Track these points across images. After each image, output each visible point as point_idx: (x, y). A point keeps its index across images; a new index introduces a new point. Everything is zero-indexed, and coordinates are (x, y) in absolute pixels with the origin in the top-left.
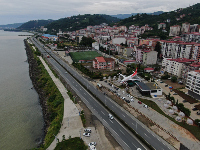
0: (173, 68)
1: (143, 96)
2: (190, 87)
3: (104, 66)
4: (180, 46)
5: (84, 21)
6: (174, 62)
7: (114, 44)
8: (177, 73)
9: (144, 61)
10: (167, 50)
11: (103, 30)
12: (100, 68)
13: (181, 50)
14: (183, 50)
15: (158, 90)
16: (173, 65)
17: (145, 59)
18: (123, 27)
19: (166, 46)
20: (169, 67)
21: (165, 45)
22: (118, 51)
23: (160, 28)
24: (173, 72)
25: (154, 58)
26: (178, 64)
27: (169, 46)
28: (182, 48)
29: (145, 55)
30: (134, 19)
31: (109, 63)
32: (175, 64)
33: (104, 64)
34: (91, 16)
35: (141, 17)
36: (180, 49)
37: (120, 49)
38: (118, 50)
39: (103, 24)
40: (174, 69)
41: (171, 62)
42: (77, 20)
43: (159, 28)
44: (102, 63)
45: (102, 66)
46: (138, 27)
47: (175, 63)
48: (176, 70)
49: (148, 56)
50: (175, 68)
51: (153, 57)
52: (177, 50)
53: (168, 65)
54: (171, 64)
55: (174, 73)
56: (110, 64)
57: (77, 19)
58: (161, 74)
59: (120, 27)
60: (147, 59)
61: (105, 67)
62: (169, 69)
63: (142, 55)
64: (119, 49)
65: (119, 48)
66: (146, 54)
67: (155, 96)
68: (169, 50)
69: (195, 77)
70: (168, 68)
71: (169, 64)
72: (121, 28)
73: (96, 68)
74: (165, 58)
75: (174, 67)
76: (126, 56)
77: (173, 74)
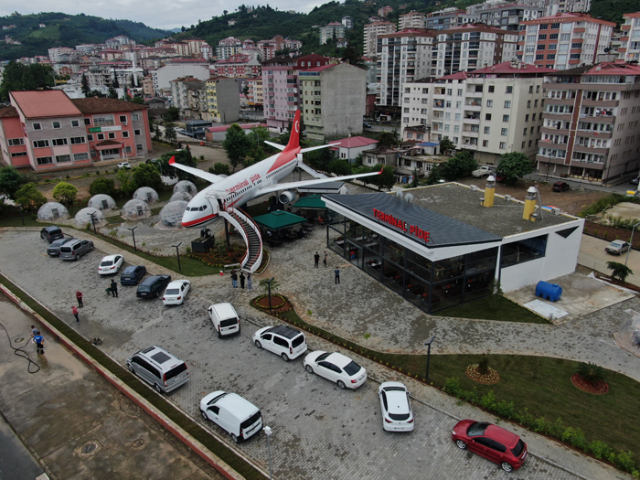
0: (476, 115)
3: (76, 141)
4: (454, 39)
5: (37, 34)
6: (479, 81)
8: (503, 139)
9: (309, 119)
10: (397, 71)
11: (117, 56)
12: (41, 161)
13: (461, 59)
14: (467, 58)
16: (477, 102)
17: (311, 107)
18: (193, 43)
19: (387, 56)
20: (453, 117)
21: (386, 49)
22: (176, 106)
23: (328, 41)
24: (482, 137)
25: (353, 103)
26: (509, 90)
27: (404, 51)
28: (465, 50)
29: (308, 88)
30: (232, 23)
31: (111, 123)
32: (492, 89)
34: (66, 19)
35: (255, 16)
36: (457, 53)
37: (186, 91)
38: (179, 101)
39: (115, 41)
40: (483, 122)
41: (463, 86)
42: (7, 33)
44: (57, 125)
45: (60, 142)
46: (249, 43)
47: (486, 89)
48: (496, 124)
49: (324, 88)
50: (488, 117)
51: (349, 98)
52: (443, 60)
53: (446, 110)
54: (462, 99)
55: (485, 143)
56: (117, 128)
57: (5, 28)
58: (424, 153)
59: (181, 43)
60: (323, 107)
61: (84, 148)
62: (456, 128)
63: (295, 91)
64: (182, 96)
65: (180, 91)
66: (317, 83)
70: (447, 127)
71: (453, 99)
72: (186, 47)
73: (19, 161)
74: (411, 85)
75: (484, 110)
76: (218, 119)
77: (480, 148)
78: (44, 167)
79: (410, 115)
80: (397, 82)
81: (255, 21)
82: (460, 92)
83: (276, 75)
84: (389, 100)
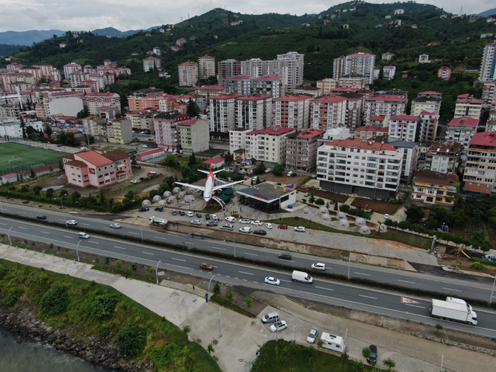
0: (263, 148)
1: (271, 215)
2: (327, 174)
3: (111, 173)
4: (245, 103)
6: (263, 136)
7: (54, 116)
8: (273, 157)
9: (184, 145)
10: (219, 116)
12: (101, 183)
13: (249, 112)
14: (252, 112)
15: (289, 194)
16: (263, 143)
17: (185, 140)
18: (43, 68)
19: (213, 108)
20: (254, 148)
23: (151, 69)
24: (266, 156)
26: (274, 140)
27: (221, 107)
28: (251, 109)
29: (183, 132)
30: (62, 46)
32: (267, 139)
33: (109, 170)
36: (247, 110)
40: (266, 151)
41: (257, 137)
43: (147, 69)
44: (105, 168)
45: (106, 175)
46: (89, 68)
47: (265, 139)
48: (270, 151)
49: (192, 132)
50: (267, 149)
51: (202, 134)
52: (241, 112)
53: (251, 145)
54: (257, 142)
55: (267, 158)
56: (123, 165)
58: (246, 165)
60: (192, 140)
61: (114, 176)
62: (256, 152)
63: (176, 132)
65: (92, 125)
66: (188, 130)
67: (290, 207)
68: (223, 114)
69: (332, 155)
70: (252, 152)
71: (253, 141)
72: (39, 71)
73: (87, 184)
74: (233, 132)
75: (266, 146)
76: (122, 142)
77: (266, 160)
78: (102, 185)
79: (234, 144)
80: (219, 120)
81: (83, 46)
82: (256, 139)
83: (164, 124)
84: (216, 129)
